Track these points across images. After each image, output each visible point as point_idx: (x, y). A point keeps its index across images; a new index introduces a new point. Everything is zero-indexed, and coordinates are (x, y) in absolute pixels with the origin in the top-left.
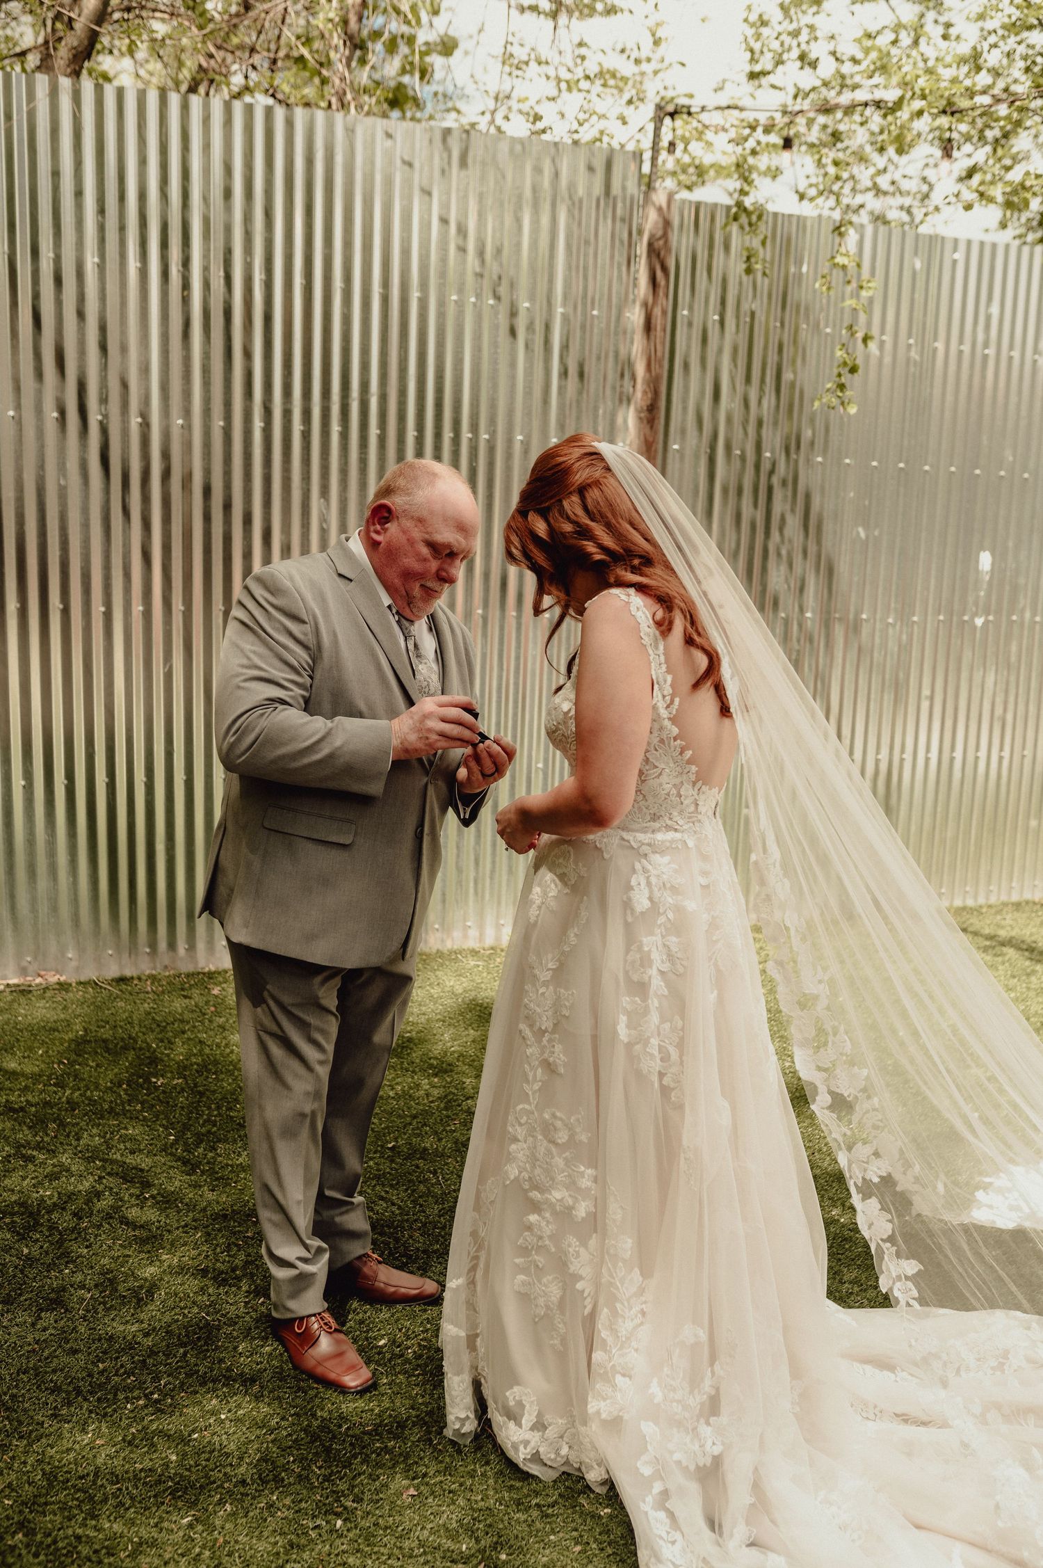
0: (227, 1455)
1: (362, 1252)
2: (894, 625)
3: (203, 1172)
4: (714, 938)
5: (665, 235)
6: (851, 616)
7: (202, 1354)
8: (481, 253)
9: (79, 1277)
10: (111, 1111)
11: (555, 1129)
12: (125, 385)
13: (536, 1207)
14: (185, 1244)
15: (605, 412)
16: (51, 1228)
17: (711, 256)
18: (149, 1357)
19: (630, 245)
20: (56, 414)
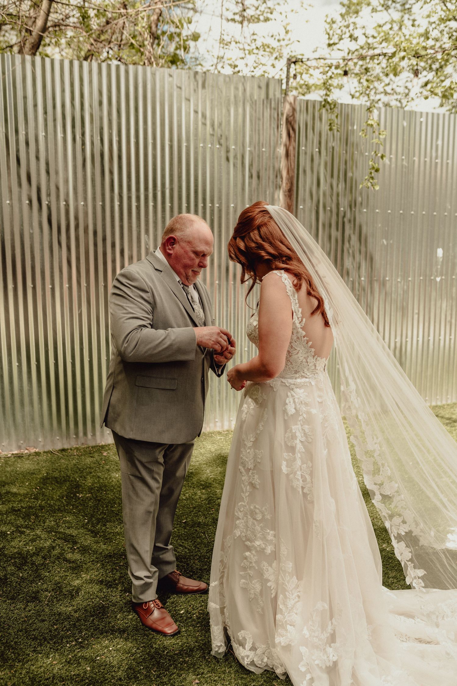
0: (113, 667)
1: (172, 571)
2: (400, 282)
3: (100, 536)
4: (325, 426)
5: (293, 115)
6: (382, 279)
7: (101, 619)
8: (213, 125)
9: (45, 586)
10: (59, 509)
11: (256, 513)
12: (58, 188)
13: (248, 549)
14: (92, 569)
15: (269, 193)
16: (32, 564)
17: (314, 123)
18: (77, 622)
19: (278, 120)
20: (27, 202)
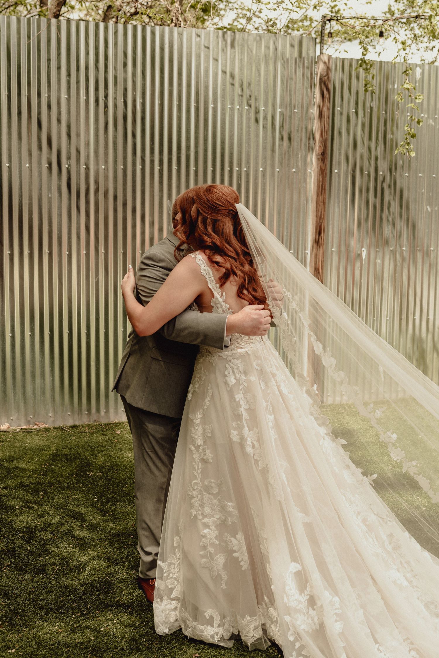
3: (109, 515)
5: (327, 74)
6: (425, 249)
7: (107, 595)
8: (241, 86)
10: (68, 487)
11: (212, 488)
12: (78, 152)
14: (100, 547)
15: (302, 156)
16: (40, 539)
17: (350, 82)
19: (311, 78)
20: (47, 165)
